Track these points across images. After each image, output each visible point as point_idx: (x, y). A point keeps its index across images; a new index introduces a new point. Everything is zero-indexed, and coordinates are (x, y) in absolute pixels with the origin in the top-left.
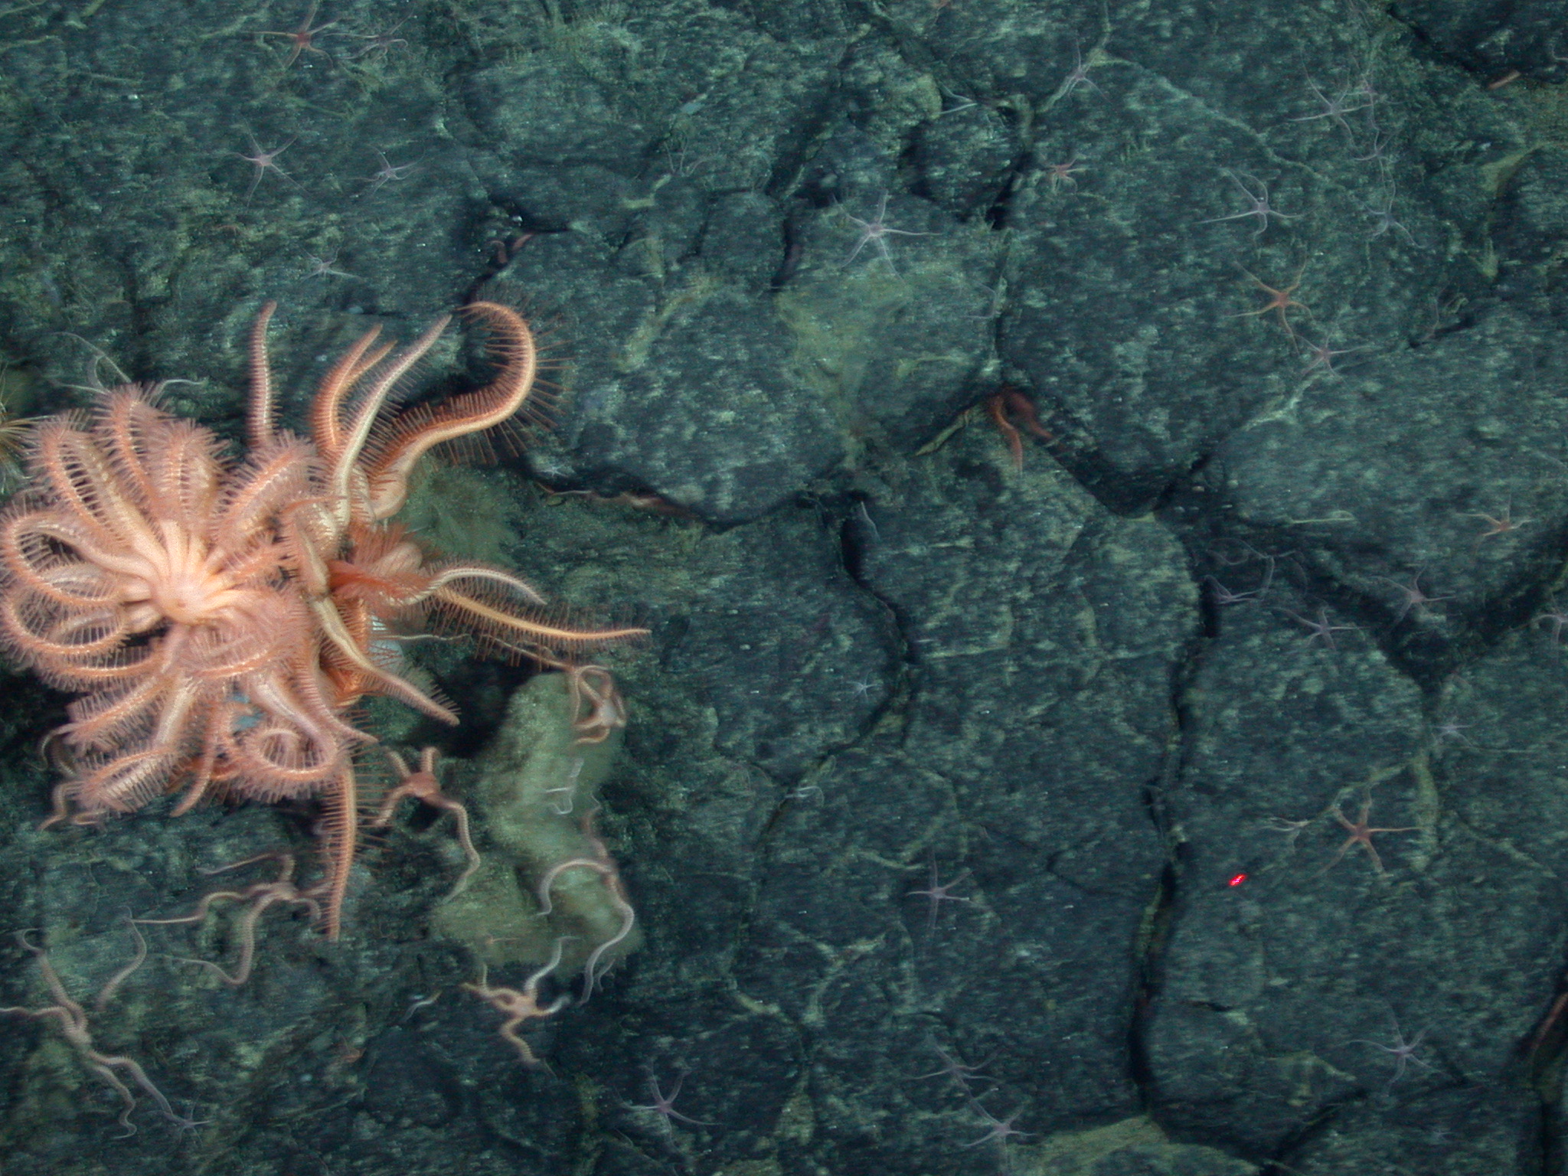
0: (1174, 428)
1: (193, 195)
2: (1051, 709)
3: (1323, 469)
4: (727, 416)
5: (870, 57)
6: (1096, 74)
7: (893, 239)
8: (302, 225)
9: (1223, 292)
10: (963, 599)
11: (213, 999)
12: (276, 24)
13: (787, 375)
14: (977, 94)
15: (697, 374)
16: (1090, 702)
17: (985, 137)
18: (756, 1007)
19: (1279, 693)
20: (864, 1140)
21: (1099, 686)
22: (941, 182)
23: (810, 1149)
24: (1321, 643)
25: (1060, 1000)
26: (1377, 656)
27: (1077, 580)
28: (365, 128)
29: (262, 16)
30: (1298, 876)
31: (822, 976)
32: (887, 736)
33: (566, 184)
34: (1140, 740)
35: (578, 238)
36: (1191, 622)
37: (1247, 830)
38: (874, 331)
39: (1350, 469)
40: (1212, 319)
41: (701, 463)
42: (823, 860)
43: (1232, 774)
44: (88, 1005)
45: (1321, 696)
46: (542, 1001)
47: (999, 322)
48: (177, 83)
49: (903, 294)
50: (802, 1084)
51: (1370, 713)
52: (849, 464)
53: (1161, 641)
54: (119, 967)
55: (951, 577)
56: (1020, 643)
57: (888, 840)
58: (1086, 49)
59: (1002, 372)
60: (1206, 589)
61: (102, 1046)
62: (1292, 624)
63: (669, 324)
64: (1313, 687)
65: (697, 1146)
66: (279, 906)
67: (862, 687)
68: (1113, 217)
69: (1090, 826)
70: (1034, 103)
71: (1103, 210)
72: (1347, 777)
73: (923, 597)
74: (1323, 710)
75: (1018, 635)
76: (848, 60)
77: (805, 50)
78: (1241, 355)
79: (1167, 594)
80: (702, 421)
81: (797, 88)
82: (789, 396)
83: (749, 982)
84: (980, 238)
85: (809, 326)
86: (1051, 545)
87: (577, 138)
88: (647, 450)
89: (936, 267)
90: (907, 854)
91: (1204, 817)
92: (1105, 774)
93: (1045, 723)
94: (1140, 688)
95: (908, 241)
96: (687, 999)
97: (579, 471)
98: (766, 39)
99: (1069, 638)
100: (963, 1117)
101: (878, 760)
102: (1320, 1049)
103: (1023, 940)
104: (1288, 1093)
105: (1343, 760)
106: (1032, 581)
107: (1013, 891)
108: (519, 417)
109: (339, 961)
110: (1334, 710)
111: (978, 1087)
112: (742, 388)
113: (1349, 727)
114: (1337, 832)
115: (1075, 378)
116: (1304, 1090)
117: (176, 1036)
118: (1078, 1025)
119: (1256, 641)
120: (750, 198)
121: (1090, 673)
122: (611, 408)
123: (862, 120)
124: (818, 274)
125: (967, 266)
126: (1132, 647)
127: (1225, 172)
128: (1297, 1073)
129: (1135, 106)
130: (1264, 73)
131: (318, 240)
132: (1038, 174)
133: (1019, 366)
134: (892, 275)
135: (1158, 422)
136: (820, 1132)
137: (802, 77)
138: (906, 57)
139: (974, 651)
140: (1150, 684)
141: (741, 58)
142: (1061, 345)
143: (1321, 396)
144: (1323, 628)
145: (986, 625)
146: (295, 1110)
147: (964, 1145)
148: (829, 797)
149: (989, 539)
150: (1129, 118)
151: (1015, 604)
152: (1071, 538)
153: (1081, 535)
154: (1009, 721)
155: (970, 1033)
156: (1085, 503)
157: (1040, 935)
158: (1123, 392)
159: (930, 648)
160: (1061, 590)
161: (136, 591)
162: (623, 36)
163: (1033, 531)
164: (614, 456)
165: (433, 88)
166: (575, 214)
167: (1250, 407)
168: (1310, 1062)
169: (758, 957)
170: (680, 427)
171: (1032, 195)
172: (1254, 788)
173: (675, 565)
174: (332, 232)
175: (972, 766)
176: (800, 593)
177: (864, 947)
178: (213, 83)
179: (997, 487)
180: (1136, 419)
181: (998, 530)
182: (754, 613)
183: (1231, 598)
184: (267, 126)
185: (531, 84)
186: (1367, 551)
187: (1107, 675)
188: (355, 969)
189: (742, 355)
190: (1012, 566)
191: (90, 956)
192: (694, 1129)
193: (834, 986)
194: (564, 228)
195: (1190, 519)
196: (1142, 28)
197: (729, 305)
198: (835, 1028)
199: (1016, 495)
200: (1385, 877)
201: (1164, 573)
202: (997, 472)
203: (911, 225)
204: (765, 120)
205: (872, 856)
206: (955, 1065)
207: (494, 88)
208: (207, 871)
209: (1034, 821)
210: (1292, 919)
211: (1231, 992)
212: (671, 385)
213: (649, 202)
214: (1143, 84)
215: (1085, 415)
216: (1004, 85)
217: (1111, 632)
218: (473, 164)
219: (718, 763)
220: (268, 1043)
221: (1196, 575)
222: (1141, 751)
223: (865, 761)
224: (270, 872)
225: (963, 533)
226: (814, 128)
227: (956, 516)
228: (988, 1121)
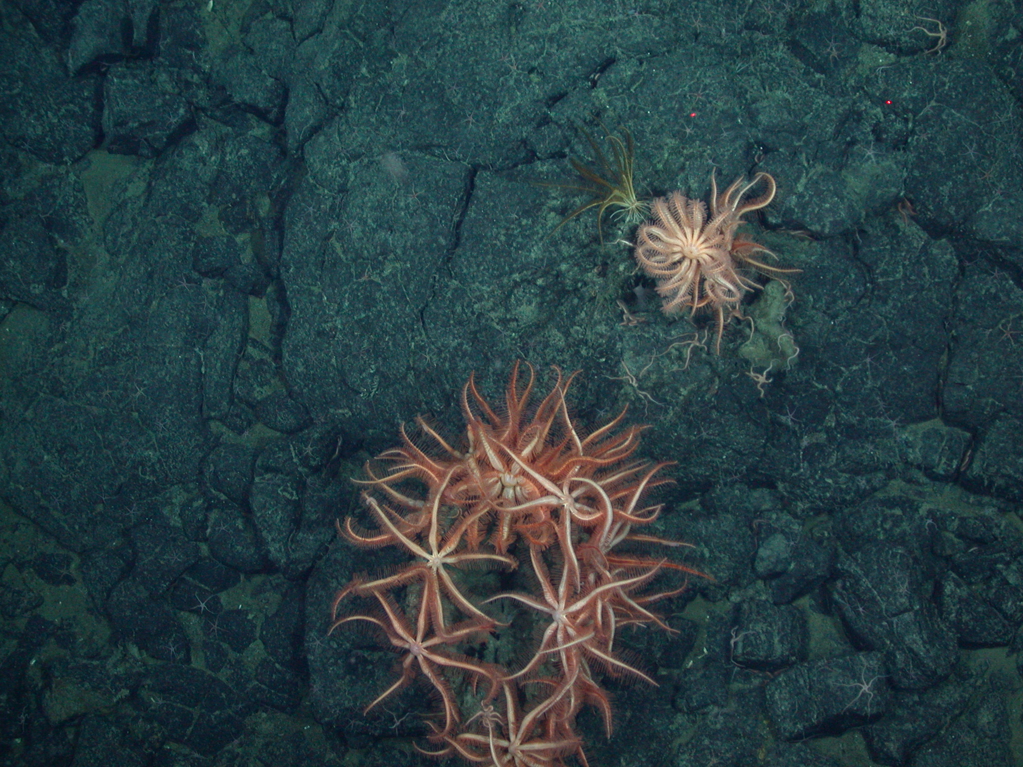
0: (957, 212)
1: (668, 141)
2: (916, 296)
3: (1000, 225)
4: (827, 206)
5: (861, 103)
6: (933, 108)
7: (876, 155)
8: (701, 149)
9: (971, 172)
10: (888, 264)
11: (674, 374)
12: (691, 91)
13: (845, 193)
14: (896, 114)
15: (819, 193)
16: (926, 294)
17: (898, 126)
18: (820, 386)
19: (983, 292)
20: (853, 425)
21: (929, 289)
22: (886, 139)
23: (835, 428)
24: (995, 278)
25: (915, 383)
26: (1011, 282)
27: (923, 258)
28: (718, 121)
29: (686, 88)
30: (989, 346)
31: (841, 376)
32: (864, 305)
33: (777, 138)
34: (941, 306)
35: (782, 154)
36: (956, 271)
37: (974, 332)
38: (870, 182)
39: (1008, 225)
40: (968, 180)
41: (820, 220)
42: (844, 341)
43: (969, 316)
44: (637, 376)
45: (995, 294)
46: (767, 378)
47: (905, 180)
48: (661, 108)
49: (879, 171)
50: (832, 410)
51: (1009, 298)
52: (862, 220)
53: (948, 276)
54: (646, 365)
55: (884, 257)
56: (905, 277)
57: (865, 336)
58: (929, 101)
59: (905, 195)
60: (961, 261)
61: (641, 388)
62: (986, 272)
63: (811, 178)
64: (993, 291)
65: (800, 428)
66: (696, 347)
67: (858, 290)
68: (939, 150)
69: (926, 331)
70: (914, 117)
71: (936, 147)
72: (1003, 316)
73: (876, 263)
74: (996, 297)
75: (905, 274)
76: (855, 103)
77: (841, 100)
78: (976, 191)
79: (949, 263)
80: (820, 207)
81: (840, 111)
82: (846, 200)
83: (820, 379)
84: (900, 155)
85: (851, 180)
86: (915, 248)
87: (781, 124)
88: (804, 215)
89: (888, 163)
90: (870, 339)
91: (961, 328)
92: (932, 316)
93: (913, 300)
94: (942, 290)
95: (880, 155)
96: (801, 383)
97: (783, 221)
98: (828, 97)
99: (920, 275)
100: (882, 419)
101: (862, 311)
102: (994, 397)
103: (905, 365)
104: (983, 410)
105: (1002, 312)
106: (909, 259)
107: (902, 351)
108: (770, 205)
109: (714, 363)
110: (999, 298)
111: (887, 410)
112: (832, 198)
113: (1003, 302)
114: (1001, 333)
115: (928, 197)
116: (988, 409)
117: (663, 385)
118: (921, 390)
119: (976, 277)
120: (831, 142)
121: (927, 286)
122: (793, 203)
123: (858, 121)
124: (854, 165)
125: (896, 163)
126: (939, 278)
127: (971, 137)
128: (986, 404)
129: (944, 117)
130: (982, 108)
131: (705, 154)
132: (916, 137)
133: (912, 193)
134: (875, 165)
135: (952, 210)
136: (838, 423)
137: (842, 108)
138: (872, 102)
139: (891, 279)
140: (945, 289)
141: (821, 102)
142: (924, 187)
143: (998, 204)
144: (996, 274)
145: (895, 271)
146: (695, 408)
147: (882, 428)
148: (846, 323)
149: (896, 246)
150: (943, 121)
151: (904, 266)
152: (920, 246)
153: (924, 245)
154: (902, 300)
155: (887, 393)
156: (924, 235)
157: (910, 364)
158: (942, 201)
159: (877, 278)
160: (918, 261)
161: (676, 249)
162: (786, 95)
163: (909, 244)
164: (794, 217)
165: (737, 110)
166: (780, 147)
167: (979, 206)
168: (991, 400)
169: (822, 370)
170: (814, 209)
171: (915, 143)
172: (976, 320)
173: (801, 252)
174: (709, 151)
175: (890, 313)
176: (839, 261)
177: (855, 368)
178: (673, 108)
179: (898, 230)
180: (946, 209)
181: (898, 243)
182: (824, 267)
183: (968, 264)
184: (689, 121)
185: (768, 109)
186: (1013, 249)
187: (932, 287)
188: (717, 365)
189: (832, 188)
190: (903, 254)
191: (637, 362)
192: (800, 423)
193: (846, 379)
194: (777, 150)
195: (957, 240)
196: (947, 94)
197: (828, 173)
198: (845, 393)
199: (904, 233)
200: (1015, 346)
201: (948, 257)
202: (898, 226)
203: (881, 151)
204: (831, 120)
205: (860, 340)
206: (881, 403)
207: (757, 110)
208: (669, 338)
209: (909, 330)
210: (987, 358)
211: (968, 380)
212: (811, 197)
213: (801, 143)
214: (947, 111)
215: (931, 208)
216: (906, 111)
217: (933, 274)
218: (750, 132)
219: (813, 312)
220: (689, 388)
221: (958, 258)
222: (942, 309)
223: (859, 312)
224: (691, 337)
225: (887, 244)
226: (844, 123)
227: (885, 240)
228: (889, 421)
